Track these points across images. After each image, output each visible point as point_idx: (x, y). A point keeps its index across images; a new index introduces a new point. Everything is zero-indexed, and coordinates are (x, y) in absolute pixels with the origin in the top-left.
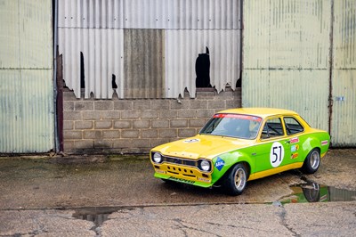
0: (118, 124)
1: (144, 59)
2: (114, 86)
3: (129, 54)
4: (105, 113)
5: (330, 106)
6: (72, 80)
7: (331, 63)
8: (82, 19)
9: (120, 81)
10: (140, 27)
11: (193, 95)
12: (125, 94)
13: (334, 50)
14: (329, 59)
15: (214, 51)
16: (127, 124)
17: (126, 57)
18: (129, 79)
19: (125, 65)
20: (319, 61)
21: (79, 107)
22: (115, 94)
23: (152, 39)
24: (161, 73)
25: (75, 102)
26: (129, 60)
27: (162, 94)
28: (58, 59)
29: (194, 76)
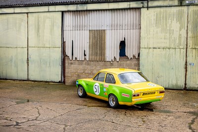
0: (86, 72)
1: (97, 43)
2: (85, 55)
3: (91, 41)
4: (81, 67)
5: (186, 68)
6: (68, 52)
7: (187, 45)
8: (73, 26)
9: (87, 53)
10: (95, 29)
11: (118, 60)
12: (89, 59)
13: (189, 38)
14: (185, 43)
15: (128, 40)
16: (90, 72)
17: (90, 42)
18: (91, 52)
19: (89, 46)
20: (180, 44)
21: (71, 63)
22: (85, 59)
23: (101, 35)
24: (104, 50)
25: (70, 62)
26: (91, 43)
27: (104, 59)
28: (63, 43)
29: (119, 51)
